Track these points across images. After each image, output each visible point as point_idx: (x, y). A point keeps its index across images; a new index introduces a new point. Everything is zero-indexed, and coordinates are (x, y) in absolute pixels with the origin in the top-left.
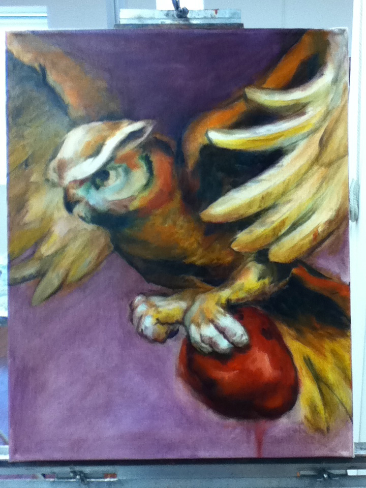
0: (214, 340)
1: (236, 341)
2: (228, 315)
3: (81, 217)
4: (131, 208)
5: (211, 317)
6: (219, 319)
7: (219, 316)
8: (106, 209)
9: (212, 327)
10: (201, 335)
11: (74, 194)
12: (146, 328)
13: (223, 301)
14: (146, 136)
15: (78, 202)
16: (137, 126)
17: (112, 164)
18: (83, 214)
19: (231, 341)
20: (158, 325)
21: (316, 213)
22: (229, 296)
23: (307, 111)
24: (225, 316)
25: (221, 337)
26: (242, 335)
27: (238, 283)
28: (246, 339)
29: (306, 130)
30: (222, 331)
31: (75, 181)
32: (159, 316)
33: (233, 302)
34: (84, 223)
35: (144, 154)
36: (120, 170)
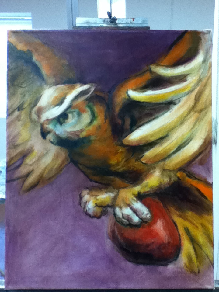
2: (139, 202)
3: (51, 142)
4: (81, 136)
5: (128, 203)
6: (133, 204)
7: (133, 202)
8: (66, 137)
9: (129, 209)
11: (47, 128)
12: (89, 209)
14: (90, 93)
15: (49, 132)
16: (85, 87)
17: (70, 110)
18: (52, 140)
19: (140, 217)
20: (96, 207)
21: (193, 140)
22: (139, 190)
23: (187, 79)
24: (137, 202)
26: (147, 214)
27: (145, 182)
29: (187, 91)
30: (135, 211)
31: (48, 120)
32: (97, 202)
33: (142, 194)
34: (52, 145)
35: (89, 104)
36: (75, 113)
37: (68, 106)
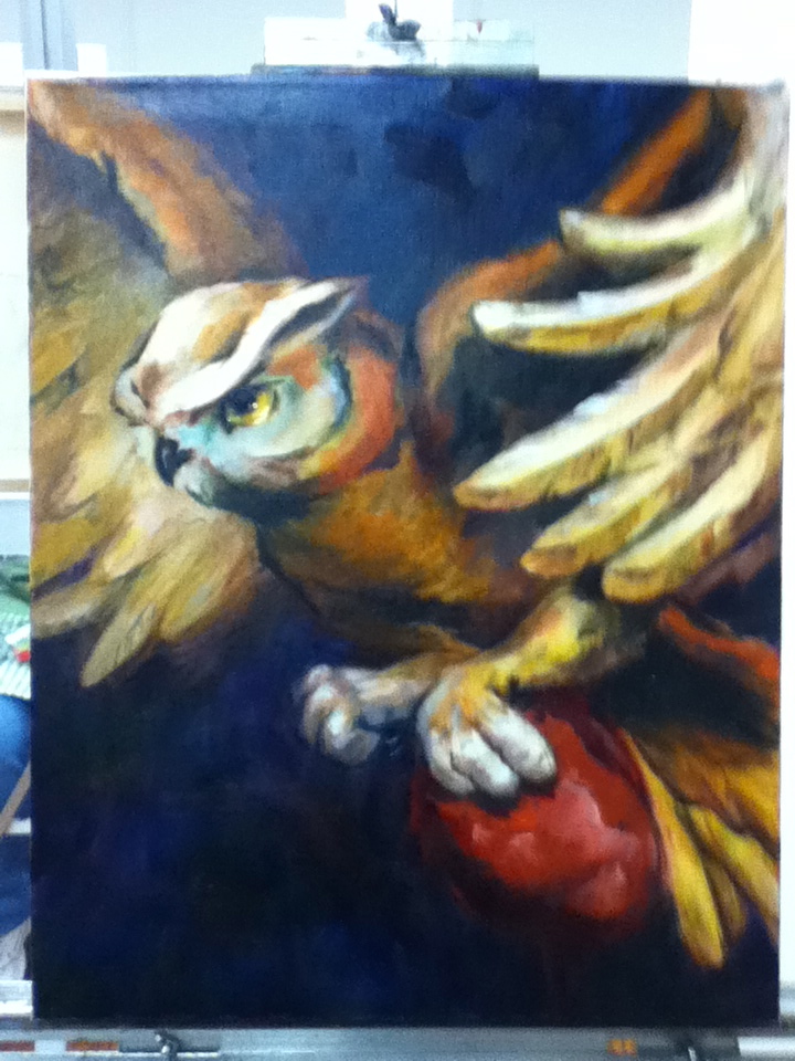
1: (528, 769)
2: (511, 711)
6: (491, 721)
7: (490, 712)
12: (332, 736)
14: (337, 314)
19: (517, 768)
20: (359, 729)
22: (516, 671)
28: (550, 766)
34: (199, 506)
35: (333, 356)
36: (279, 389)
37: (256, 363)
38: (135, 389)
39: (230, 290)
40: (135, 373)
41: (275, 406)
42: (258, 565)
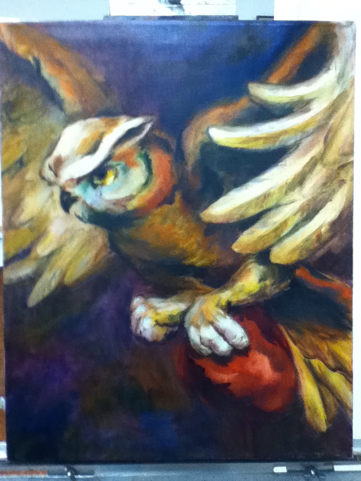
0: (213, 342)
1: (236, 343)
4: (129, 208)
8: (103, 209)
10: (200, 337)
11: (70, 193)
13: (224, 303)
14: (145, 132)
18: (80, 214)
19: (231, 343)
22: (230, 298)
25: (221, 339)
28: (246, 341)
35: (143, 152)
36: (119, 168)
37: (107, 156)
38: (50, 168)
39: (94, 121)
40: (50, 161)
41: (116, 176)
42: (109, 250)
